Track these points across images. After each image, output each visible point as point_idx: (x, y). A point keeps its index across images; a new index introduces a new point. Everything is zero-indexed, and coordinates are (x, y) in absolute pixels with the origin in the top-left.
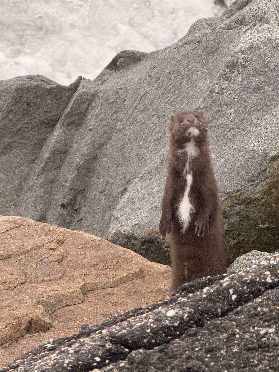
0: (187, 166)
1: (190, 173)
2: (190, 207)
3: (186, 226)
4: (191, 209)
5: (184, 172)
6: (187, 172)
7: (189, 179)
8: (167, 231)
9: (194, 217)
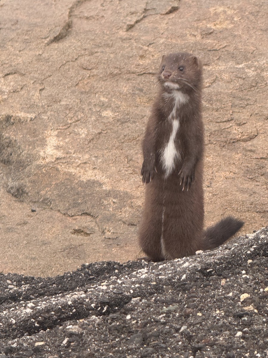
0: (174, 112)
1: (177, 118)
2: (175, 154)
3: (168, 172)
4: (176, 154)
5: (170, 116)
6: (173, 118)
7: (176, 124)
8: (151, 177)
9: (178, 164)
